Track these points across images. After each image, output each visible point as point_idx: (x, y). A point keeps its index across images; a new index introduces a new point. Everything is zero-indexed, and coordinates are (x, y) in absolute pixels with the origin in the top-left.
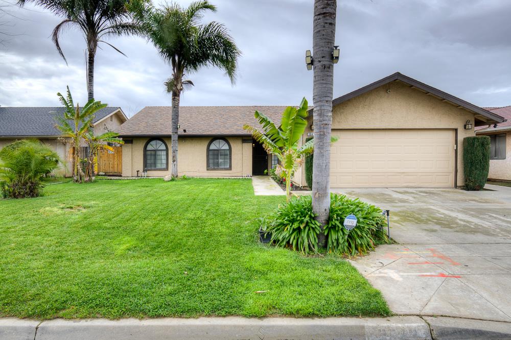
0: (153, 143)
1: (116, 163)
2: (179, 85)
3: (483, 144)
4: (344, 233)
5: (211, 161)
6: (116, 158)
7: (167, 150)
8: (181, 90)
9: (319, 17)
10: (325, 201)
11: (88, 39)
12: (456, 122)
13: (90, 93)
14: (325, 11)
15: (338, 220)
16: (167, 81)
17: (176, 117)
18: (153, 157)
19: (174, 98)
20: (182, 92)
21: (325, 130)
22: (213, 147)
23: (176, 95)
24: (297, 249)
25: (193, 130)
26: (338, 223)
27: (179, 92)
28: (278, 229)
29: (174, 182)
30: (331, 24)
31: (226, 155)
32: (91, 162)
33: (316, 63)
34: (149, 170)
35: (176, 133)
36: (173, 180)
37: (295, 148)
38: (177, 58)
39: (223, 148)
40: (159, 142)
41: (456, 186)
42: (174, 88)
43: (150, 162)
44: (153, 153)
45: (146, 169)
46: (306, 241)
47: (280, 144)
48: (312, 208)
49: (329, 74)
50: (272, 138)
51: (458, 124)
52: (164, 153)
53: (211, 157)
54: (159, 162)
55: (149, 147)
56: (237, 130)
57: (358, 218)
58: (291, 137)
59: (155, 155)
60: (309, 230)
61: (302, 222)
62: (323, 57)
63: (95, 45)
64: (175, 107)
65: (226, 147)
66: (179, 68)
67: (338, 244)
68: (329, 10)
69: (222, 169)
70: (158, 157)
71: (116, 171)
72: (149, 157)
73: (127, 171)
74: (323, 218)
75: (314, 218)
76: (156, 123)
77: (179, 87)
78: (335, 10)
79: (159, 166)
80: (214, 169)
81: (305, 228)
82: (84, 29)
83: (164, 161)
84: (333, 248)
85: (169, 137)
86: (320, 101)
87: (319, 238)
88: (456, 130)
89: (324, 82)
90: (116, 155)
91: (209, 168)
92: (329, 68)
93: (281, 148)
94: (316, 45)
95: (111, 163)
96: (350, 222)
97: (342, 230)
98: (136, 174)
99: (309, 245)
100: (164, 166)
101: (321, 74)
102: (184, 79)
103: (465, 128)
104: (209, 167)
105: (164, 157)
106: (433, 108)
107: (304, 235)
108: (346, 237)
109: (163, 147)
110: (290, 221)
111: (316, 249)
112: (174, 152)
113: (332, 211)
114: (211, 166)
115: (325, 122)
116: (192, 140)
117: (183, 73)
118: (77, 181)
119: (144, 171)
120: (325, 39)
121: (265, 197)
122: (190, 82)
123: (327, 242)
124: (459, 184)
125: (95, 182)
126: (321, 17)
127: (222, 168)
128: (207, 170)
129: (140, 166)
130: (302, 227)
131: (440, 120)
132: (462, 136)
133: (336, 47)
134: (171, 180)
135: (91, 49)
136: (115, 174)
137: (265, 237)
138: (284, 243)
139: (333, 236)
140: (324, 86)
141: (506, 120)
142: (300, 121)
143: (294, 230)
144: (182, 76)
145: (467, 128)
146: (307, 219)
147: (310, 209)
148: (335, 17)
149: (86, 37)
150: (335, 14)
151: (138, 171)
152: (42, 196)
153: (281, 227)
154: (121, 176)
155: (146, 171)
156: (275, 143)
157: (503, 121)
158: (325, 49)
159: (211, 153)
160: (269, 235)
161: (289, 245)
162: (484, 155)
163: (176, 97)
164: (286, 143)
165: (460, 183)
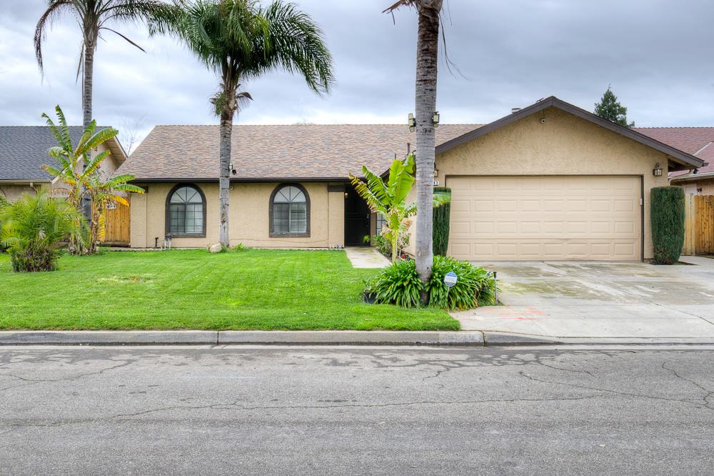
0: (182, 191)
1: (118, 225)
2: (232, 102)
3: (673, 198)
4: (444, 290)
5: (276, 221)
6: (118, 216)
7: (204, 202)
8: (235, 108)
9: (420, 83)
10: (427, 259)
11: (84, 25)
12: (642, 166)
13: (88, 112)
14: (425, 78)
15: (439, 278)
16: (215, 97)
17: (227, 152)
18: (180, 215)
19: (225, 123)
20: (236, 112)
21: (427, 191)
22: (279, 198)
23: (227, 117)
24: (400, 304)
25: (247, 170)
26: (439, 280)
27: (232, 113)
28: (384, 288)
29: (226, 254)
30: (431, 90)
31: (300, 212)
32: (95, 223)
33: (418, 126)
34: (175, 237)
35: (227, 177)
36: (223, 251)
37: (402, 206)
38: (229, 59)
39: (297, 200)
40: (192, 191)
41: (643, 260)
42: (225, 107)
43: (175, 223)
44: (181, 208)
45: (169, 234)
46: (409, 297)
47: (386, 202)
48: (415, 267)
49: (431, 137)
50: (378, 195)
51: (644, 168)
52: (200, 208)
53: (276, 214)
54: (190, 222)
55: (175, 199)
56: (320, 170)
57: (458, 277)
58: (397, 194)
59: (185, 212)
60: (412, 287)
61: (405, 280)
62: (424, 121)
63: (96, 35)
64: (225, 137)
65: (301, 198)
66: (231, 76)
67: (439, 299)
68: (430, 77)
69: (294, 236)
70: (189, 215)
71: (118, 238)
72: (174, 215)
73: (137, 239)
74: (425, 276)
75: (417, 276)
76: (183, 157)
77: (231, 106)
78: (436, 76)
79: (190, 230)
80: (282, 236)
81: (408, 285)
82: (80, 9)
83: (199, 222)
84: (435, 303)
85: (214, 183)
86: (422, 163)
87: (421, 296)
88: (642, 177)
89: (426, 145)
90: (118, 211)
91: (272, 234)
92: (430, 131)
93: (388, 207)
94: (418, 109)
95: (110, 225)
96: (451, 279)
97: (443, 286)
98: (153, 244)
99: (412, 302)
100: (199, 230)
101: (423, 137)
102: (238, 91)
103: (654, 174)
104: (273, 231)
105: (199, 215)
106: (608, 145)
107: (407, 292)
108: (447, 295)
109: (198, 198)
110: (394, 280)
111: (418, 304)
112: (224, 207)
113: (434, 270)
114: (277, 230)
115: (427, 183)
116: (246, 186)
117: (239, 83)
118: (75, 252)
119: (167, 238)
120: (427, 104)
121: (368, 270)
122: (247, 95)
123: (429, 299)
124: (646, 256)
125: (101, 254)
126: (422, 83)
127: (295, 234)
128: (271, 236)
129: (160, 230)
130: (405, 284)
131: (618, 163)
132: (650, 185)
133: (436, 113)
134: (221, 252)
135: (90, 42)
136: (116, 243)
137: (370, 297)
138: (389, 301)
139: (434, 292)
140: (426, 148)
141: (707, 164)
142: (407, 177)
143: (398, 288)
144: (236, 87)
145: (656, 174)
146: (410, 276)
147: (414, 268)
148: (435, 83)
149: (82, 22)
150: (435, 80)
151: (157, 239)
152: (57, 269)
153: (385, 286)
154: (128, 246)
155: (171, 237)
156: (380, 200)
157: (703, 166)
158: (425, 113)
159: (276, 208)
160: (374, 295)
161: (393, 302)
162: (675, 213)
163: (227, 121)
164: (392, 202)
165: (648, 254)
